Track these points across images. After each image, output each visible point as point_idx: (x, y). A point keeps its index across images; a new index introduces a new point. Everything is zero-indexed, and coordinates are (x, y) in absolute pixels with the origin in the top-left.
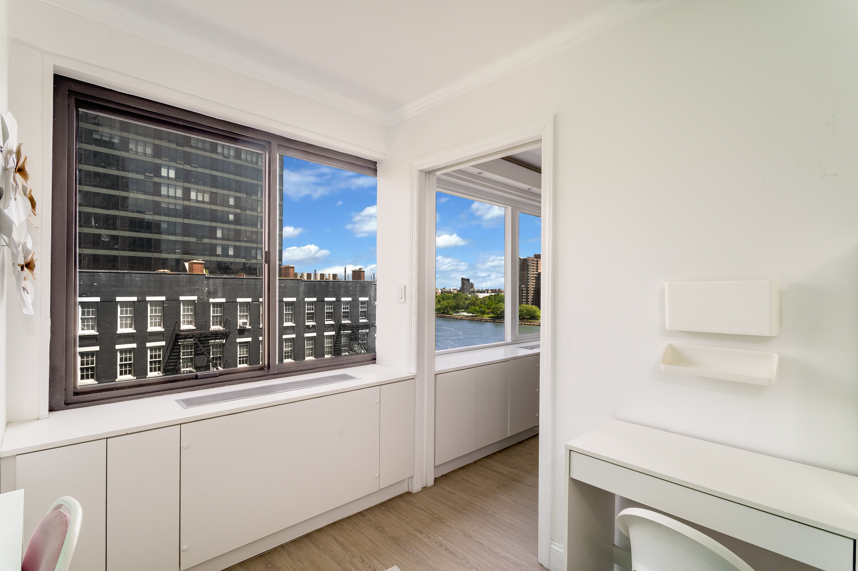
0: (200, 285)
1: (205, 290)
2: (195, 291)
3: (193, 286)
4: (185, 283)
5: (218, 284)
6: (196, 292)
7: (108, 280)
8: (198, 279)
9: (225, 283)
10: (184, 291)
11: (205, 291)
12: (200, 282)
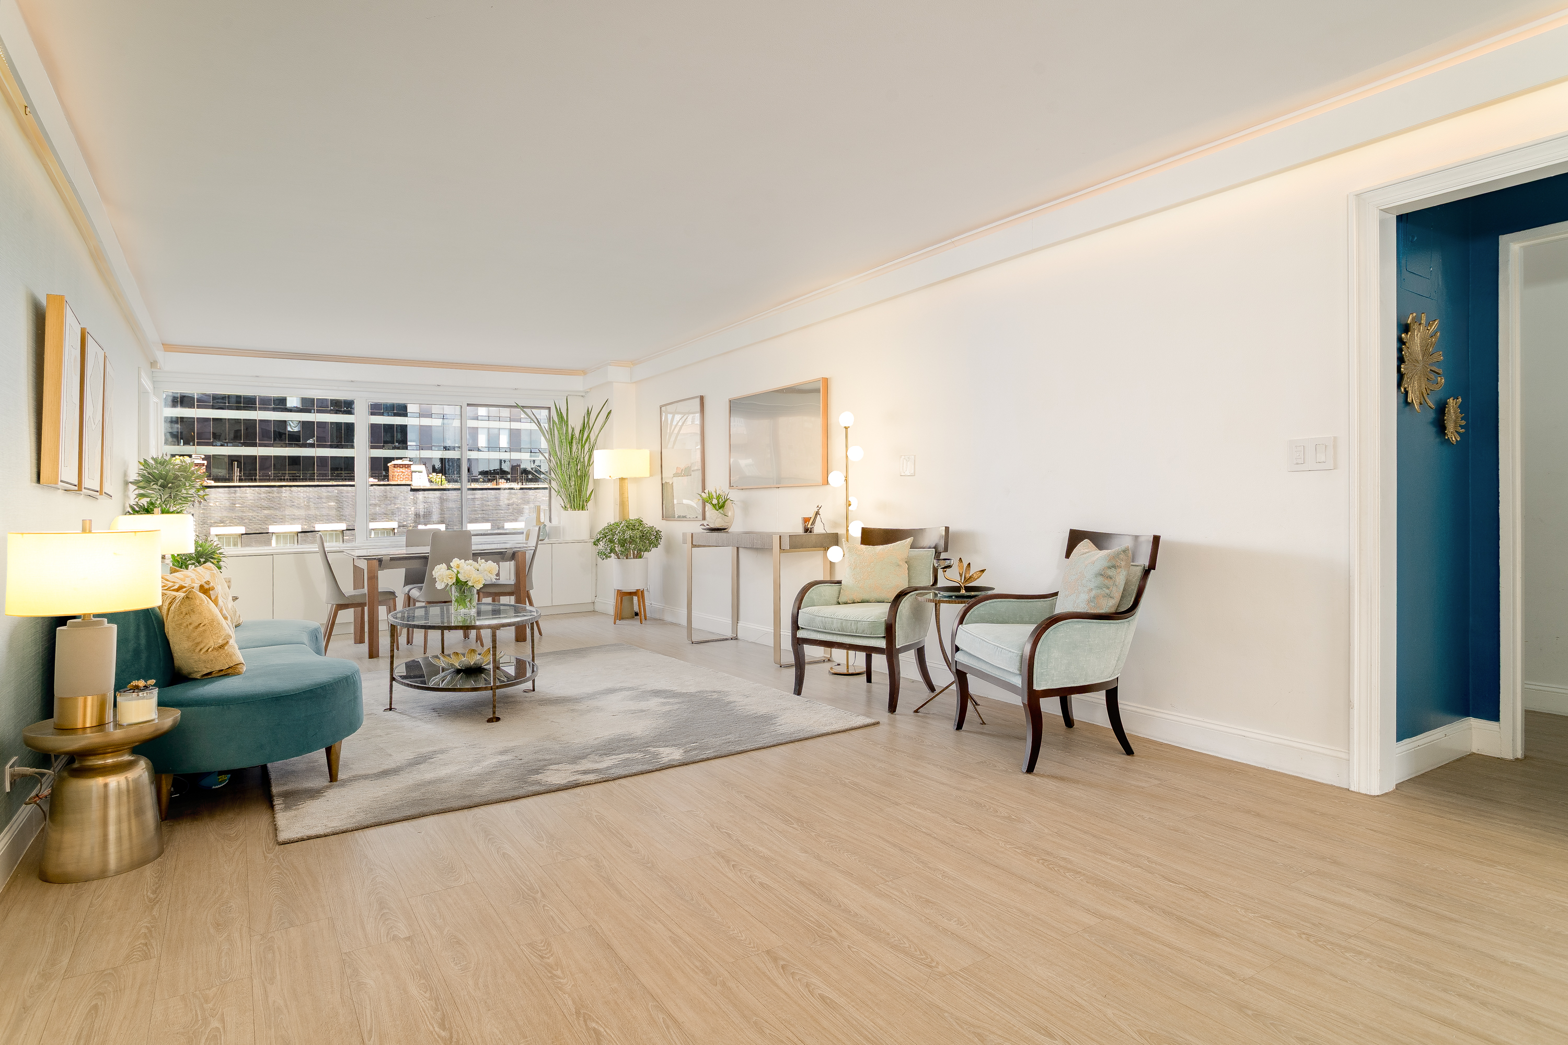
0: (402, 503)
1: (411, 511)
2: (393, 513)
3: (390, 504)
4: (377, 499)
5: (433, 500)
6: (395, 514)
7: (257, 498)
8: (399, 493)
9: (445, 498)
10: (376, 514)
11: (410, 513)
12: (403, 498)
